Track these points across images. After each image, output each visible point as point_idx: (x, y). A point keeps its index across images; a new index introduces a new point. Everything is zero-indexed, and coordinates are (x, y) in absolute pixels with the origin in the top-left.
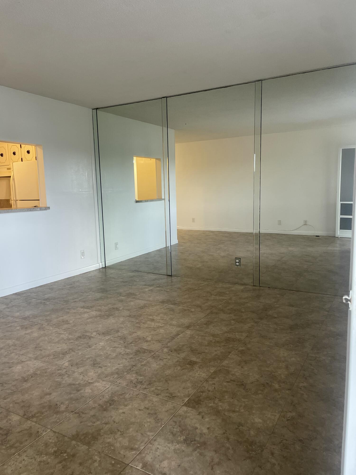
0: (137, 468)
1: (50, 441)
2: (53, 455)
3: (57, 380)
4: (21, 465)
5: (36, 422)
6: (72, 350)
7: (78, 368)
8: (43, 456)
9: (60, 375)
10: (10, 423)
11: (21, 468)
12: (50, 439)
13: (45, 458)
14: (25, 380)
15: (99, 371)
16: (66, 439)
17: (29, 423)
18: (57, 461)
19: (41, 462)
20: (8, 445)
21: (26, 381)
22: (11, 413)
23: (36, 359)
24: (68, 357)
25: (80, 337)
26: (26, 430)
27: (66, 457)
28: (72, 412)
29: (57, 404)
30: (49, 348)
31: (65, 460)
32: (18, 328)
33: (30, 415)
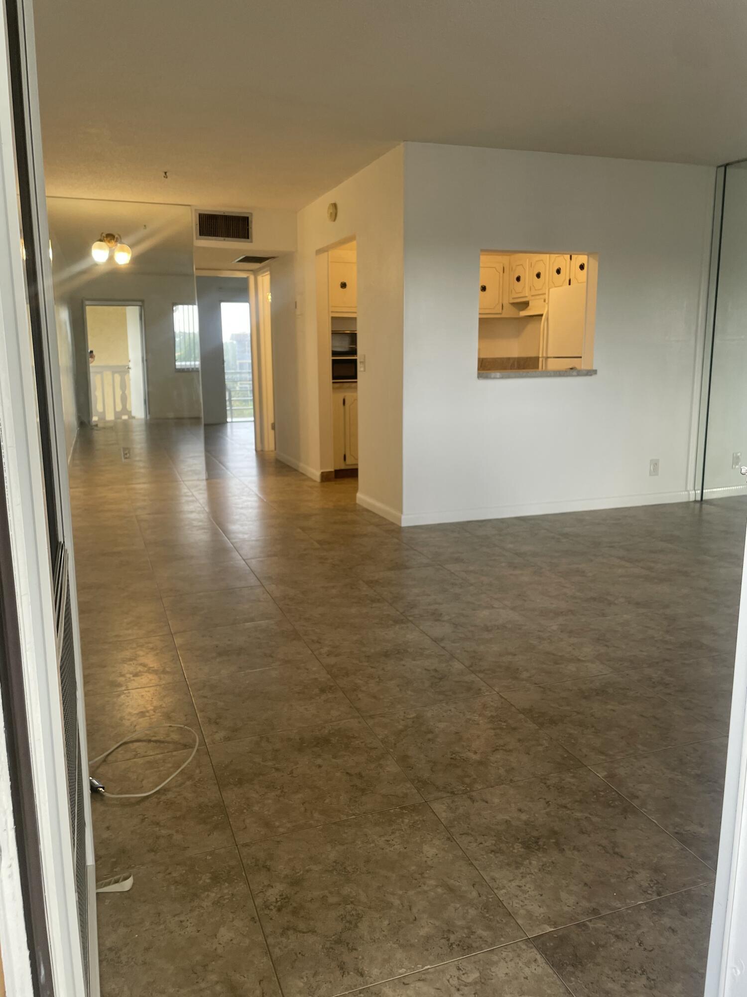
0: (598, 774)
1: (492, 704)
2: (488, 718)
3: (532, 642)
4: (445, 714)
5: (481, 679)
6: (572, 612)
7: (570, 637)
8: (475, 715)
9: (539, 638)
10: (450, 669)
11: (444, 716)
12: (492, 702)
13: (477, 718)
14: (487, 629)
15: (603, 650)
16: (513, 709)
17: (472, 677)
18: (490, 726)
19: (470, 719)
20: (438, 690)
21: (488, 631)
22: (455, 660)
23: (513, 609)
24: (561, 620)
25: (594, 599)
26: (466, 682)
27: (504, 727)
28: (536, 684)
29: (518, 669)
30: (538, 601)
31: (501, 729)
32: (503, 564)
33: (478, 669)
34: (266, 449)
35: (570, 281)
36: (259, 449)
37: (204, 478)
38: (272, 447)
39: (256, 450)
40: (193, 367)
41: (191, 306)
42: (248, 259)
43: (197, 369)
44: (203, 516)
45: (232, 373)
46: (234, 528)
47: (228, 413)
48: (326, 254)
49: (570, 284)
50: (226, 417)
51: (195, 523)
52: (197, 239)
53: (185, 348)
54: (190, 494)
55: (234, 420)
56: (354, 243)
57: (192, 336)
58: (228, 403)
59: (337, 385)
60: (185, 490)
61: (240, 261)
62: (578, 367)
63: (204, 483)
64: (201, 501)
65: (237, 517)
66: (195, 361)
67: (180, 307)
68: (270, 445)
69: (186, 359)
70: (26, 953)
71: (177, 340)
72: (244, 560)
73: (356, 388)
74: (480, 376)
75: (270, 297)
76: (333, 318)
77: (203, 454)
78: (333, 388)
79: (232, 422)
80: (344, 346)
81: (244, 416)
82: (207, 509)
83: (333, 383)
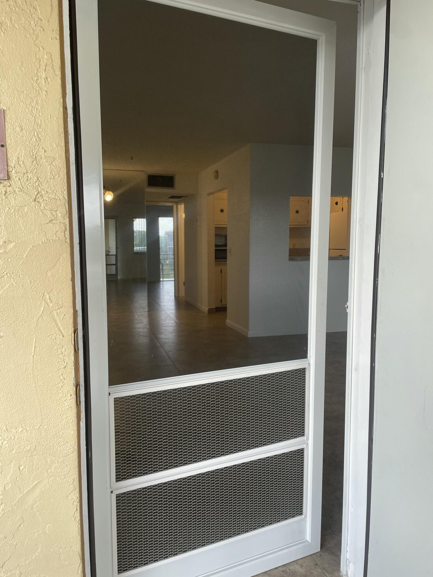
34: (180, 295)
35: (342, 208)
36: (177, 296)
37: (147, 310)
38: (183, 295)
39: (175, 296)
40: (143, 251)
41: (143, 219)
42: (173, 197)
43: (145, 252)
44: (146, 330)
45: (164, 254)
46: (163, 336)
47: (161, 276)
48: (213, 195)
49: (342, 211)
50: (160, 279)
51: (142, 334)
52: (147, 188)
53: (139, 240)
54: (139, 319)
55: (164, 280)
56: (226, 191)
57: (143, 233)
58: (161, 270)
59: (218, 262)
60: (136, 317)
61: (169, 198)
62: (344, 255)
63: (147, 313)
64: (145, 323)
65: (163, 331)
66: (144, 247)
67: (137, 219)
68: (182, 294)
69: (139, 246)
70: (85, 447)
71: (135, 234)
72: (165, 352)
73: (226, 264)
74: (290, 259)
75: (184, 216)
76: (216, 228)
77: (146, 298)
78: (215, 264)
79: (163, 281)
80: (221, 242)
81: (170, 278)
82: (148, 327)
83: (215, 261)
